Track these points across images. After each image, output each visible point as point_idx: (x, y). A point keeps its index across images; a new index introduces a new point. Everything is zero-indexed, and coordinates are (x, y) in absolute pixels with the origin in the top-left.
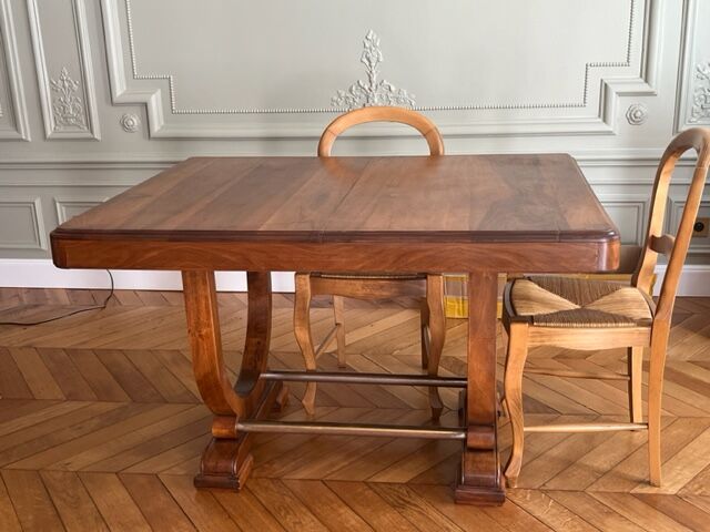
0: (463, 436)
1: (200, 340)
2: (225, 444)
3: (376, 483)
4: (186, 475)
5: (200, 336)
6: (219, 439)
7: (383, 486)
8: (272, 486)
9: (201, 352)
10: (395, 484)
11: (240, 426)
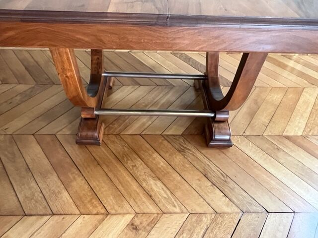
0: (213, 115)
1: (67, 79)
2: (89, 122)
3: (167, 135)
4: (71, 134)
5: (67, 76)
6: (86, 119)
7: (171, 137)
8: (116, 140)
9: (69, 86)
10: (177, 135)
11: (96, 113)
